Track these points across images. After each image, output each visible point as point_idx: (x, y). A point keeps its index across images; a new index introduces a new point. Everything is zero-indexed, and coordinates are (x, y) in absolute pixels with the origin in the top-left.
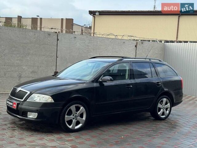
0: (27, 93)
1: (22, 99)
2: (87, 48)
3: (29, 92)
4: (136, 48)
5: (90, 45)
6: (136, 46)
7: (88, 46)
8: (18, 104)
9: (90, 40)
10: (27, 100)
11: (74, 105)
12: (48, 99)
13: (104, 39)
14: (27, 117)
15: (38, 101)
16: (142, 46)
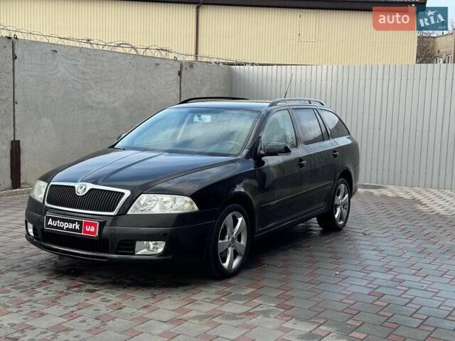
0: (123, 194)
1: (113, 211)
2: (82, 79)
3: (127, 193)
4: (181, 77)
5: (88, 71)
6: (180, 74)
7: (83, 73)
8: (102, 225)
9: (87, 59)
10: (129, 213)
11: (231, 214)
12: (183, 205)
13: (117, 55)
14: (134, 254)
15: (156, 210)
16: (192, 74)
